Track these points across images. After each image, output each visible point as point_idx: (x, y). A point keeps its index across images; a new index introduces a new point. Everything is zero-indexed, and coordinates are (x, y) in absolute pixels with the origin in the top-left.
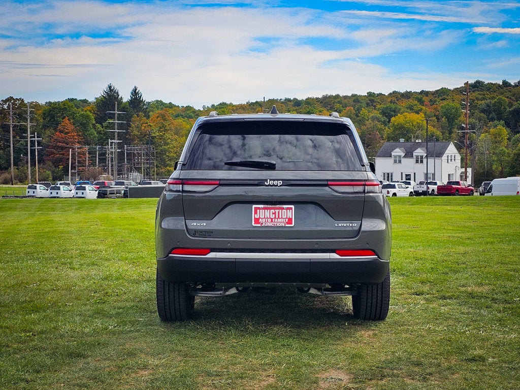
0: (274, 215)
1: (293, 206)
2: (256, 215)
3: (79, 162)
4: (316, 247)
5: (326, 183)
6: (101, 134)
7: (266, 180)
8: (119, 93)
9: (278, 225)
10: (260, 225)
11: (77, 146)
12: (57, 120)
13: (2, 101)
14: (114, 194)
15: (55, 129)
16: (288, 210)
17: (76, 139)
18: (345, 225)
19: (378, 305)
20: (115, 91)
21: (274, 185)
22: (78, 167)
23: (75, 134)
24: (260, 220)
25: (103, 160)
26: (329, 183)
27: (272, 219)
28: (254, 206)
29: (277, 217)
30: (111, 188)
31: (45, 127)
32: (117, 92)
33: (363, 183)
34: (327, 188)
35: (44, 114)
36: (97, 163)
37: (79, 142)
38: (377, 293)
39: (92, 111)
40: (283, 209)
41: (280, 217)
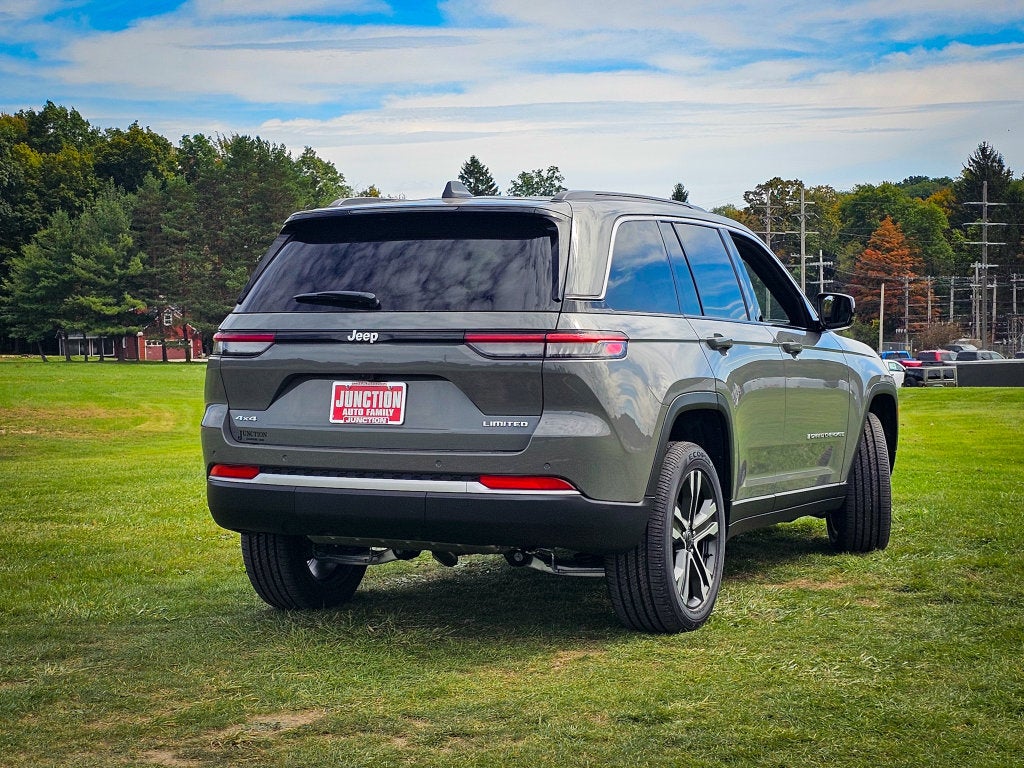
0: (369, 402)
1: (403, 384)
2: (337, 401)
3: (913, 311)
4: (438, 467)
5: (460, 336)
6: (963, 250)
7: (350, 332)
8: (1005, 163)
9: (374, 421)
10: (342, 421)
11: (910, 276)
12: (869, 224)
13: (759, 186)
14: (939, 378)
15: (863, 243)
16: (395, 393)
17: (907, 262)
18: (503, 424)
19: (644, 597)
20: (995, 157)
21: (362, 342)
22: (910, 321)
23: (906, 252)
24: (345, 412)
25: (964, 306)
26: (468, 336)
27: (365, 409)
28: (336, 383)
29: (375, 406)
30: (947, 365)
31: (844, 239)
32: (1000, 160)
33: (542, 336)
34: (462, 348)
35: (843, 210)
36: (952, 312)
37: (914, 270)
38: (638, 573)
39: (945, 203)
40: (385, 389)
41: (380, 406)
